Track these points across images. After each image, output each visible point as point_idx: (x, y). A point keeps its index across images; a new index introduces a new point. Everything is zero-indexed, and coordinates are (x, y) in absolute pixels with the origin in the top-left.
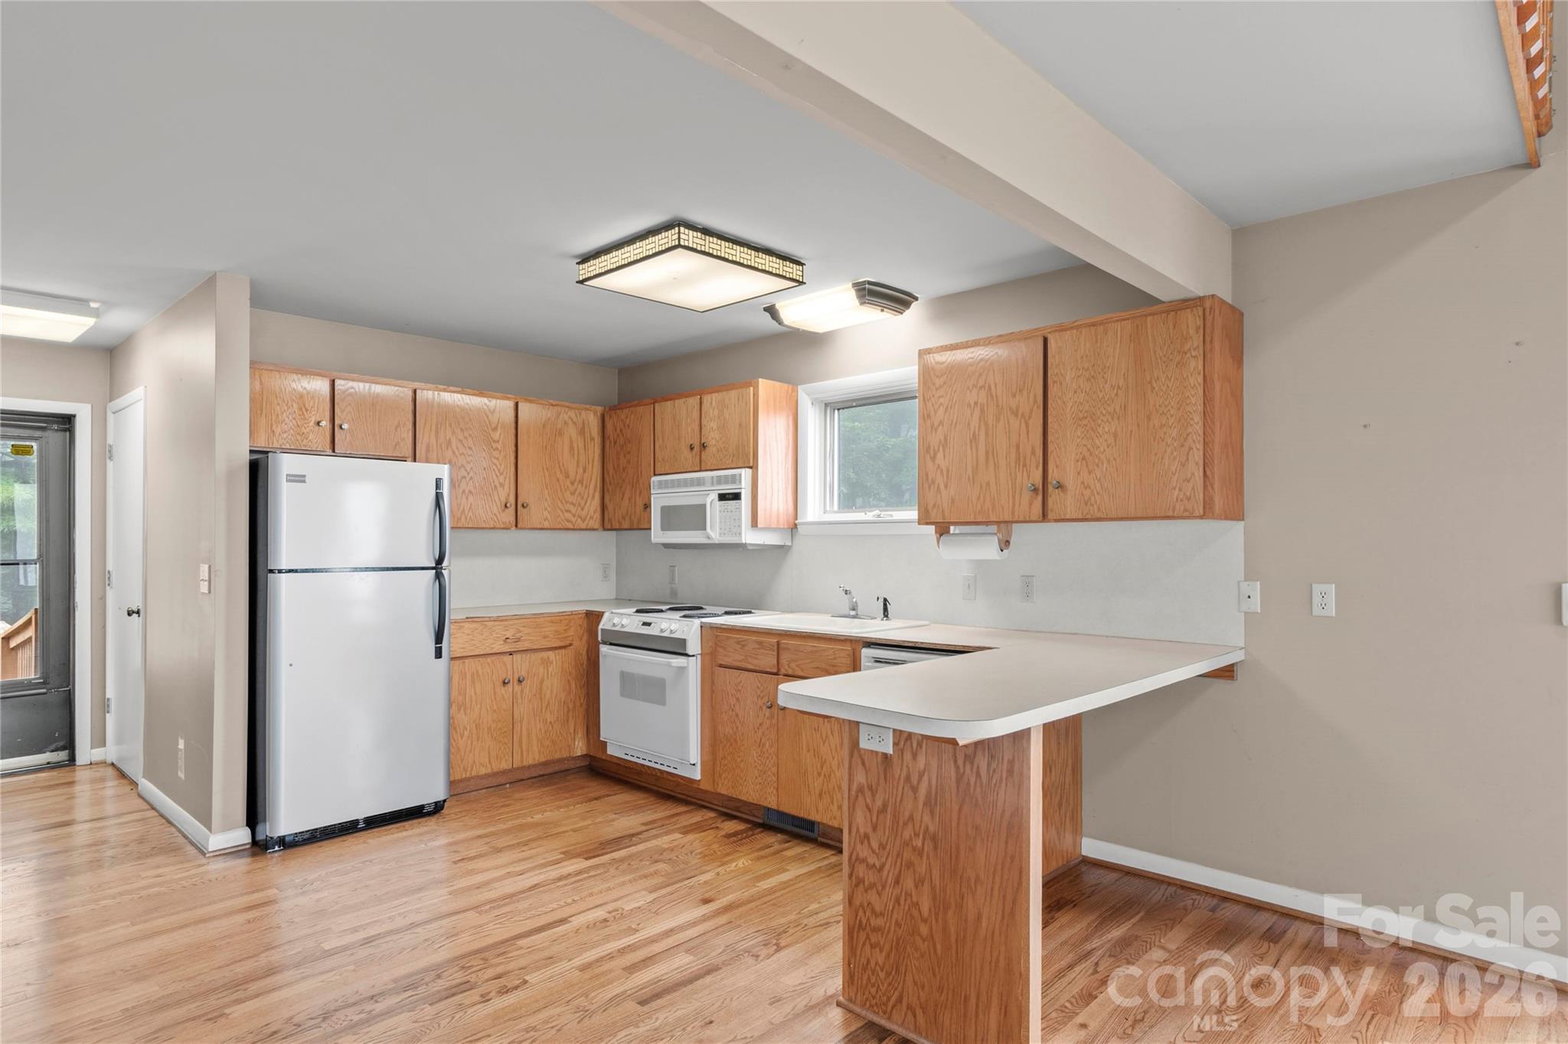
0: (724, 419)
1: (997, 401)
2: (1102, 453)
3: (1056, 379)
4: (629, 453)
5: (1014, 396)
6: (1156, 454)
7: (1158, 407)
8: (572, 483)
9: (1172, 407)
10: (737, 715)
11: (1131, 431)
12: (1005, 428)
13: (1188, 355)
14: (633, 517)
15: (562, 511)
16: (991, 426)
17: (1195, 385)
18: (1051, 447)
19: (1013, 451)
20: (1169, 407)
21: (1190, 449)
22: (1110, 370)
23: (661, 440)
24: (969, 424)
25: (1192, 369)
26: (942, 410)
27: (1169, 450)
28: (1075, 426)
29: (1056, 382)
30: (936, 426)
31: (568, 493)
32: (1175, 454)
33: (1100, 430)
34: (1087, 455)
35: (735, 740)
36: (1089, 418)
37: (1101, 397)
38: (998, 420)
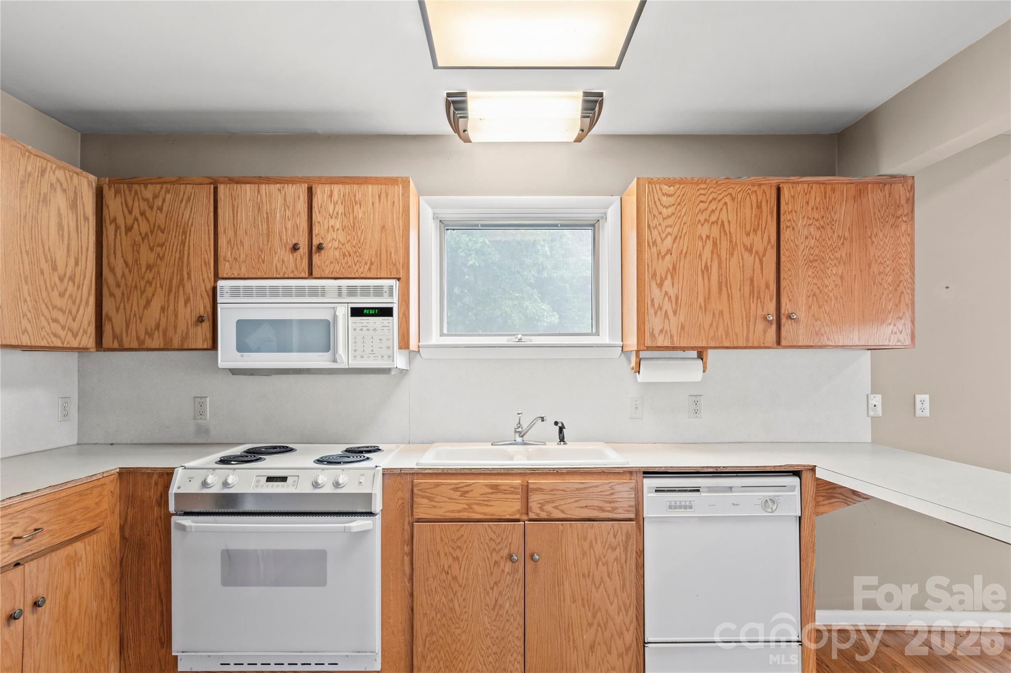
0: (355, 218)
1: (730, 236)
2: (831, 292)
3: (788, 224)
4: (162, 245)
5: (748, 234)
6: (875, 296)
7: (877, 258)
8: (61, 279)
9: (888, 259)
10: (455, 578)
11: (855, 275)
12: (739, 262)
13: (900, 219)
14: (171, 332)
15: (47, 320)
16: (723, 259)
17: (905, 244)
18: (783, 283)
19: (748, 283)
20: (886, 259)
21: (902, 293)
22: (837, 223)
23: (231, 233)
24: (700, 255)
25: (903, 231)
26: (670, 239)
27: (886, 292)
28: (807, 266)
29: (789, 227)
30: (663, 254)
31: (56, 293)
32: (890, 296)
33: (829, 272)
34: (817, 292)
35: (452, 610)
36: (819, 261)
37: (829, 245)
38: (732, 255)
